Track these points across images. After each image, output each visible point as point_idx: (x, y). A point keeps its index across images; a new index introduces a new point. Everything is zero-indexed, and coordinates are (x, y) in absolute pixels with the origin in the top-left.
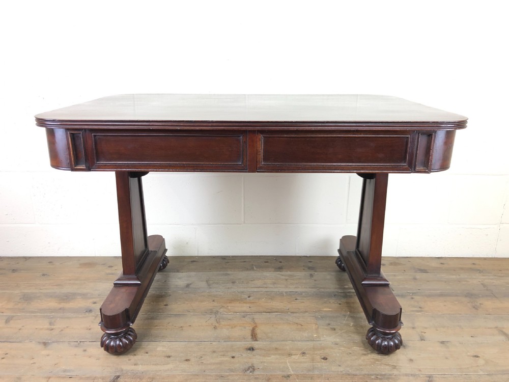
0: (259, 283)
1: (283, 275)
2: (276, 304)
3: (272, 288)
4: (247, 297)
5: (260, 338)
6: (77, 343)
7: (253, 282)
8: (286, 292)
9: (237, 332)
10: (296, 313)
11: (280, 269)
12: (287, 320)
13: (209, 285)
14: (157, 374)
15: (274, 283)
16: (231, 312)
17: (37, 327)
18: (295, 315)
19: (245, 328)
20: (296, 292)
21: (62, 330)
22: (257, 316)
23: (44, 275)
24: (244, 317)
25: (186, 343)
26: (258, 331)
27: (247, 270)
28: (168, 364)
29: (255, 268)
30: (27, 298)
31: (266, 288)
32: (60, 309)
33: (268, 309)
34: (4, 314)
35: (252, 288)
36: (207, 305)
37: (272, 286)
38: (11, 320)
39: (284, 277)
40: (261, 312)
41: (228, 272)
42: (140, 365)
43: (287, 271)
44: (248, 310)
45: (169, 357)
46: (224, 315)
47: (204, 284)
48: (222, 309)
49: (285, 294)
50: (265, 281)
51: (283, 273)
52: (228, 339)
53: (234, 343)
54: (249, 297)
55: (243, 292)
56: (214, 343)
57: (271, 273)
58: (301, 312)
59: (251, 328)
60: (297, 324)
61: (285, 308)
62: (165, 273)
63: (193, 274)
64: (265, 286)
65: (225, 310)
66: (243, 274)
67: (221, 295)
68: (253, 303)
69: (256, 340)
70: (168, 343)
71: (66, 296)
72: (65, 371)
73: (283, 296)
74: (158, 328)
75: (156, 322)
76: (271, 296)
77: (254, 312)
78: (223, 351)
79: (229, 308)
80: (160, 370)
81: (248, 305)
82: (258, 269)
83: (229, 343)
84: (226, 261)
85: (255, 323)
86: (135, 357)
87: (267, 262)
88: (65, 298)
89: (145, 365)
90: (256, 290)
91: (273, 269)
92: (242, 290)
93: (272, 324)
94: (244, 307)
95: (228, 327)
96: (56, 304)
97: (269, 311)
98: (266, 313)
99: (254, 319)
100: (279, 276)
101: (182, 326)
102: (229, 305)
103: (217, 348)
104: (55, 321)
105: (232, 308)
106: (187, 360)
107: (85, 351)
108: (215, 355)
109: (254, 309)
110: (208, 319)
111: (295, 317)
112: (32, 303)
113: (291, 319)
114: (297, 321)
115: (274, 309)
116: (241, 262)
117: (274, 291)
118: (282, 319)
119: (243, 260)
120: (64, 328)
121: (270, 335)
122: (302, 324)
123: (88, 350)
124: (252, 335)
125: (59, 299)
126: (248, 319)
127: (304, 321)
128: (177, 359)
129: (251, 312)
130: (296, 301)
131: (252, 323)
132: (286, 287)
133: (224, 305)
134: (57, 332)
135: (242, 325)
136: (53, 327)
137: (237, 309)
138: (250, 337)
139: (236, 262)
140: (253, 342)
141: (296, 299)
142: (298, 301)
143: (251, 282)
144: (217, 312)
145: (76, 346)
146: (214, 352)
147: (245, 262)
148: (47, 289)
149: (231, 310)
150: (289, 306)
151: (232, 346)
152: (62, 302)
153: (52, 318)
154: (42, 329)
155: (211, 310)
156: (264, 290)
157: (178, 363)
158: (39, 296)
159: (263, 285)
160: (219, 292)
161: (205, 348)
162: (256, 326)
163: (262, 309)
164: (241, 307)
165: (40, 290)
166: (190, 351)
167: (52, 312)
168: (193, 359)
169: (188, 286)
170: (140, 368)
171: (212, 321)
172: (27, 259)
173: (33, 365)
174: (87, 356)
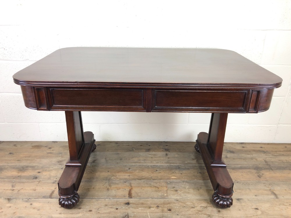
0: (136, 160)
1: (150, 154)
2: (145, 174)
3: (143, 163)
4: (128, 169)
5: (134, 196)
6: (27, 199)
7: (132, 159)
8: (151, 166)
9: (120, 192)
11: (149, 150)
12: (150, 184)
13: (107, 161)
15: (145, 160)
17: (5, 188)
18: (155, 181)
19: (125, 190)
20: (157, 166)
21: (19, 191)
22: (133, 182)
23: (10, 153)
24: (125, 182)
25: (91, 199)
26: (133, 192)
27: (130, 151)
28: (79, 213)
29: (134, 149)
31: (140, 163)
32: (19, 176)
35: (131, 163)
36: (104, 174)
37: (143, 162)
39: (150, 156)
40: (136, 179)
41: (118, 152)
42: (63, 214)
43: (153, 152)
44: (128, 177)
45: (80, 208)
46: (114, 181)
47: (104, 160)
48: (113, 177)
50: (140, 158)
51: (150, 153)
52: (115, 197)
53: (118, 199)
54: (129, 169)
55: (126, 166)
56: (107, 200)
57: (143, 153)
58: (159, 179)
59: (129, 190)
60: (156, 187)
61: (150, 176)
63: (98, 153)
65: (115, 177)
66: (127, 154)
67: (113, 168)
68: (131, 173)
69: (131, 198)
71: (23, 168)
73: (149, 168)
76: (142, 168)
77: (132, 179)
78: (111, 205)
79: (117, 176)
80: (74, 217)
81: (128, 174)
82: (136, 150)
83: (115, 200)
84: (118, 145)
85: (131, 187)
87: (142, 146)
89: (65, 214)
90: (134, 164)
91: (145, 150)
92: (125, 164)
93: (141, 187)
94: (126, 176)
95: (115, 189)
96: (16, 173)
97: (140, 178)
98: (138, 179)
99: (131, 183)
100: (148, 155)
101: (89, 188)
102: (117, 174)
103: (108, 203)
104: (15, 185)
105: (119, 176)
106: (90, 211)
107: (31, 204)
108: (107, 207)
109: (131, 177)
110: (104, 183)
111: (155, 182)
112: (3, 172)
113: (152, 184)
114: (156, 185)
115: (143, 177)
116: (126, 146)
117: (144, 165)
118: (147, 184)
119: (128, 144)
120: (20, 189)
121: (140, 194)
122: (159, 187)
123: (33, 204)
124: (129, 194)
125: (18, 170)
126: (127, 184)
127: (160, 185)
128: (85, 210)
129: (129, 179)
130: (156, 172)
131: (130, 186)
132: (151, 162)
133: (114, 174)
134: (16, 192)
135: (124, 188)
136: (14, 188)
137: (121, 177)
138: (128, 196)
139: (123, 146)
140: (129, 199)
141: (156, 171)
142: (157, 172)
143: (131, 159)
144: (109, 179)
145: (26, 201)
146: (106, 205)
147: (129, 145)
148: (11, 163)
149: (118, 178)
150: (152, 175)
151: (117, 202)
152: (20, 172)
153: (13, 182)
154: (7, 190)
155: (107, 177)
156: (138, 164)
157: (85, 213)
158: (7, 168)
159: (138, 161)
160: (112, 165)
161: (101, 203)
162: (132, 189)
163: (136, 177)
164: (124, 176)
165: (8, 164)
166: (92, 205)
167: (14, 178)
168: (93, 210)
169: (94, 161)
170: (62, 216)
171: (107, 185)
172: (1, 142)
173: (1, 213)
174: (32, 208)
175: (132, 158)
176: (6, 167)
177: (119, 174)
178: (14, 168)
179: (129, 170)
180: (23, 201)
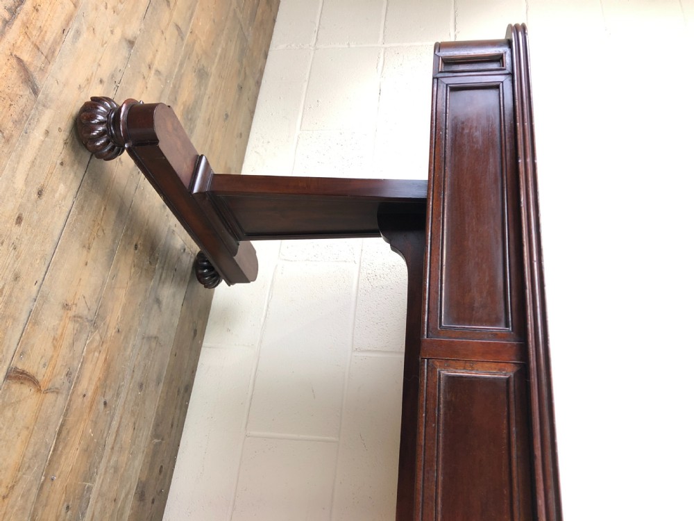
0: (126, 436)
1: (127, 496)
2: (71, 458)
3: (109, 461)
4: (108, 398)
5: (9, 387)
6: (117, 81)
7: (131, 425)
8: (89, 489)
9: (41, 344)
10: (39, 495)
11: (141, 495)
12: (29, 467)
13: (149, 338)
14: (14, 154)
15: (116, 469)
16: (89, 352)
17: (159, 53)
18: (35, 491)
19: (45, 365)
20: (83, 514)
21: (144, 78)
22: (61, 401)
23: (227, 116)
24: (68, 374)
25: (56, 239)
26: (26, 390)
27: (157, 425)
28: (27, 182)
29: (156, 441)
30: (202, 74)
31: (113, 448)
32: (176, 99)
33: (68, 432)
34: (188, 34)
35: (121, 418)
36: (115, 316)
37: (112, 463)
38: (179, 34)
39: (123, 495)
40: (65, 415)
41: (161, 385)
42: (42, 138)
43: (132, 509)
44: (81, 389)
45: (40, 193)
46: (85, 336)
47: (153, 330)
48: (98, 338)
49: (88, 484)
50: (127, 452)
51: (131, 497)
52: (33, 318)
53: (21, 328)
54: (105, 403)
55: (118, 395)
56: (35, 288)
57: (139, 471)
58: (35, 510)
59: (39, 378)
60: (13, 487)
61: (57, 474)
62: (188, 277)
63: (176, 321)
64: (116, 448)
65: (95, 344)
66: (151, 410)
67: (125, 350)
68: (91, 408)
69: (8, 377)
70: (68, 210)
71: (191, 119)
72: (78, 33)
73: (85, 480)
74: (100, 209)
75: (113, 215)
76: (92, 451)
77: (70, 400)
78: (10, 295)
79: (97, 354)
80: (18, 163)
81: (90, 394)
82: (152, 447)
83: (24, 317)
84: (182, 391)
85: (46, 392)
86: (61, 142)
87: (160, 471)
88: (190, 117)
89: (41, 146)
90: (115, 424)
91: (144, 479)
92: (123, 395)
93: (31, 428)
94: (89, 384)
95: (59, 332)
96: (184, 100)
97: (64, 433)
98: (62, 425)
99: (57, 393)
100: (128, 486)
101: (92, 249)
102: (103, 357)
103: (22, 289)
104: (160, 79)
105: (95, 359)
106: (19, 220)
107: (101, 81)
108: (10, 277)
109: (78, 401)
110: (89, 304)
111: (29, 490)
112: (194, 74)
113: (29, 477)
114: (19, 490)
115: (64, 448)
116: (173, 419)
117: (100, 462)
118: (35, 455)
119: (175, 423)
120: (146, 83)
121: (9, 413)
122: (6, 500)
123: (101, 86)
124: (23, 373)
125: (190, 108)
126: (60, 380)
127: (12, 507)
128: (30, 205)
129: (73, 393)
130: (65, 506)
131: (50, 386)
132: (100, 495)
133: (104, 346)
134: (144, 70)
135: (53, 361)
136: (153, 72)
137: (89, 367)
138: (20, 367)
139: (176, 408)
140: (5, 368)
141: (68, 507)
142: (64, 510)
143: (133, 420)
144: (94, 325)
145: (113, 76)
146: (16, 278)
147: (172, 426)
148: (208, 104)
149: (91, 356)
150: (59, 485)
151: (14, 320)
152: (184, 108)
153: (166, 80)
154: (154, 56)
155: (104, 319)
156: (110, 440)
157: (20, 200)
158: (200, 89)
159: (118, 445)
160: (132, 351)
161: (31, 265)
162: (39, 390)
163: (71, 419)
164: (90, 379)
165: (208, 97)
166: (36, 236)
167: (174, 87)
168: (17, 230)
169: (158, 301)
170: (37, 135)
171: (81, 309)
172: (252, 112)
173: (105, 4)
174: (91, 78)
175: (135, 424)
176: (202, 89)
177: (100, 364)
178: (197, 101)
179: (103, 401)
180: (116, 68)
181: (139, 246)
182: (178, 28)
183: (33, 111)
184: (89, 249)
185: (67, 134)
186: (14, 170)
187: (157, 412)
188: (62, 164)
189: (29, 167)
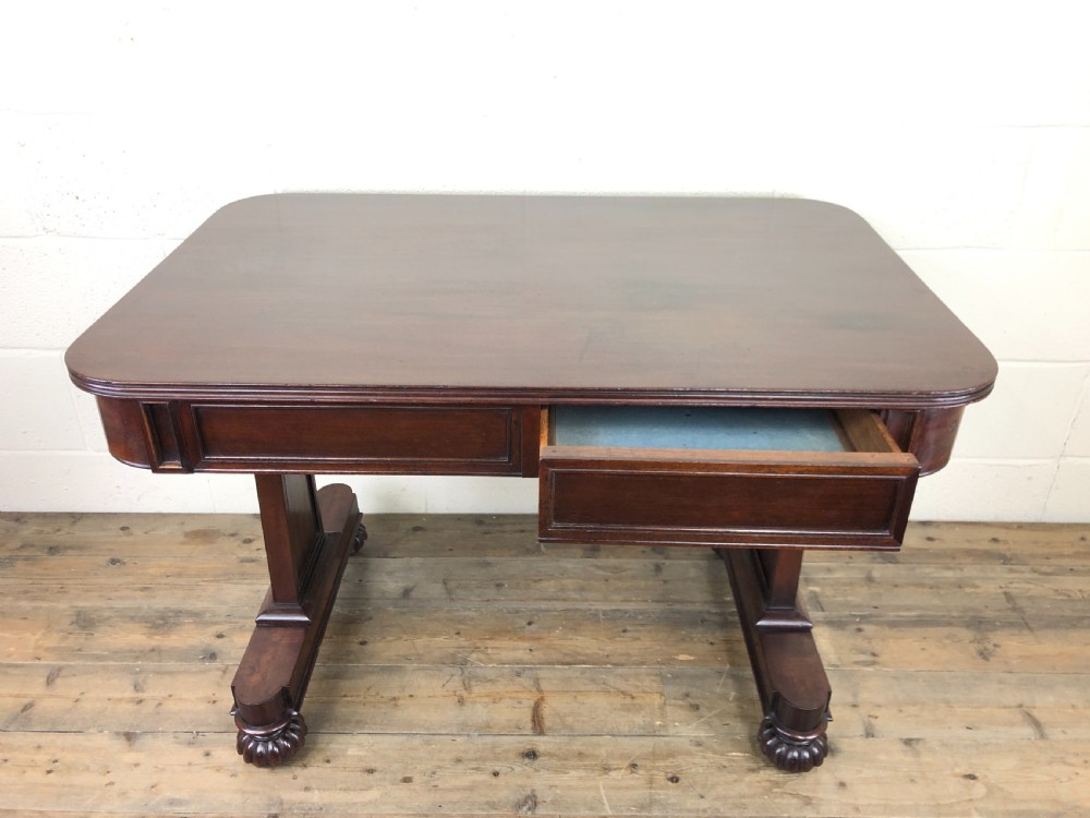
0: (550, 587)
1: (598, 567)
2: (585, 643)
3: (576, 600)
4: (524, 623)
5: (550, 728)
6: (191, 736)
7: (538, 585)
8: (605, 613)
9: (504, 713)
10: (622, 665)
11: (595, 550)
12: (604, 683)
13: (449, 592)
14: (349, 811)
15: (582, 589)
16: (491, 661)
17: (110, 695)
18: (620, 670)
19: (519, 702)
20: (625, 612)
21: (160, 704)
22: (542, 674)
23: (113, 562)
24: (518, 675)
25: (404, 738)
26: (546, 711)
27: (528, 552)
28: (369, 788)
29: (543, 548)
30: (85, 622)
31: (565, 600)
32: (153, 650)
33: (566, 655)
34: (43, 662)
35: (536, 600)
36: (444, 643)
37: (577, 596)
38: (57, 676)
39: (601, 573)
40: (553, 664)
41: (488, 559)
42: (316, 792)
43: (608, 557)
44: (526, 656)
45: (371, 771)
46: (478, 670)
47: (438, 590)
48: (474, 655)
49: (601, 616)
50: (563, 582)
51: (599, 562)
52: (486, 729)
53: (498, 738)
54: (530, 624)
55: (517, 612)
56: (459, 739)
57: (575, 561)
58: (634, 664)
59: (532, 703)
60: (623, 692)
61: (601, 653)
62: (362, 559)
63: (418, 561)
64: (563, 596)
65: (481, 656)
66: (517, 565)
67: (473, 619)
68: (538, 638)
69: (542, 733)
70: (369, 737)
71: (163, 618)
72: (172, 802)
73: (598, 621)
74: (348, 702)
75: (345, 684)
76: (575, 621)
77: (540, 664)
78: (476, 760)
79: (490, 651)
80: (356, 804)
81: (527, 645)
82: (549, 552)
83: (489, 739)
85: (540, 691)
86: (306, 770)
88: (162, 622)
89: (324, 789)
90: (543, 605)
91: (580, 551)
92: (515, 605)
93: (575, 694)
94: (519, 649)
95: (486, 699)
96: (144, 637)
97: (568, 659)
98: (563, 664)
99: (538, 679)
100: (591, 569)
101: (395, 695)
102: (490, 643)
103: (466, 752)
104: (144, 681)
105: (495, 651)
106: (407, 780)
107: (207, 754)
108: (460, 767)
109: (539, 655)
110: (448, 678)
111: (621, 676)
112: (96, 635)
113: (611, 680)
114: (623, 686)
115: (579, 654)
116: (516, 532)
117: (580, 610)
118: (593, 680)
119: (519, 527)
120: (164, 698)
121: (570, 720)
122: (634, 695)
123: (213, 753)
124: (533, 721)
125: (149, 625)
126: (526, 681)
127: (638, 687)
128: (388, 777)
129: (532, 663)
130: (622, 634)
131: (534, 689)
132: (606, 600)
133: (479, 645)
134: (149, 707)
135: (514, 695)
136: (141, 695)
137: (505, 655)
138: (530, 725)
139: (504, 532)
140: (535, 738)
141: (624, 631)
142: (628, 634)
143: (533, 585)
144: (465, 662)
145: (190, 744)
146: (459, 761)
147: (522, 531)
148: (121, 598)
149: (494, 657)
150: (609, 648)
151: (494, 747)
152: (155, 634)
153: (137, 673)
154: (120, 700)
155: (453, 655)
156: (559, 605)
157: (389, 787)
158: (110, 617)
159: (560, 594)
160: (469, 609)
161: (440, 751)
162: (542, 699)
163: (555, 656)
164: (514, 649)
165: (110, 602)
166: (412, 758)
167: (137, 658)
168: (417, 778)
169: (406, 593)
170: (315, 797)
171: (456, 684)
172: (75, 518)
173: (109, 787)
174: (213, 768)
175: (536, 581)
176: (106, 614)
177: (496, 643)
178: (134, 617)
179: (528, 628)
180: (177, 743)
181: (361, 639)
182: (50, 681)
183: (296, 811)
184: (394, 699)
185: (293, 768)
186: (365, 805)
187: (516, 556)
188: (328, 761)
189: (352, 793)
